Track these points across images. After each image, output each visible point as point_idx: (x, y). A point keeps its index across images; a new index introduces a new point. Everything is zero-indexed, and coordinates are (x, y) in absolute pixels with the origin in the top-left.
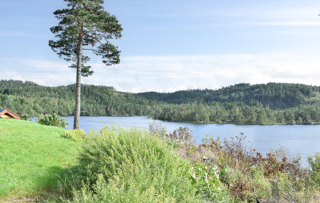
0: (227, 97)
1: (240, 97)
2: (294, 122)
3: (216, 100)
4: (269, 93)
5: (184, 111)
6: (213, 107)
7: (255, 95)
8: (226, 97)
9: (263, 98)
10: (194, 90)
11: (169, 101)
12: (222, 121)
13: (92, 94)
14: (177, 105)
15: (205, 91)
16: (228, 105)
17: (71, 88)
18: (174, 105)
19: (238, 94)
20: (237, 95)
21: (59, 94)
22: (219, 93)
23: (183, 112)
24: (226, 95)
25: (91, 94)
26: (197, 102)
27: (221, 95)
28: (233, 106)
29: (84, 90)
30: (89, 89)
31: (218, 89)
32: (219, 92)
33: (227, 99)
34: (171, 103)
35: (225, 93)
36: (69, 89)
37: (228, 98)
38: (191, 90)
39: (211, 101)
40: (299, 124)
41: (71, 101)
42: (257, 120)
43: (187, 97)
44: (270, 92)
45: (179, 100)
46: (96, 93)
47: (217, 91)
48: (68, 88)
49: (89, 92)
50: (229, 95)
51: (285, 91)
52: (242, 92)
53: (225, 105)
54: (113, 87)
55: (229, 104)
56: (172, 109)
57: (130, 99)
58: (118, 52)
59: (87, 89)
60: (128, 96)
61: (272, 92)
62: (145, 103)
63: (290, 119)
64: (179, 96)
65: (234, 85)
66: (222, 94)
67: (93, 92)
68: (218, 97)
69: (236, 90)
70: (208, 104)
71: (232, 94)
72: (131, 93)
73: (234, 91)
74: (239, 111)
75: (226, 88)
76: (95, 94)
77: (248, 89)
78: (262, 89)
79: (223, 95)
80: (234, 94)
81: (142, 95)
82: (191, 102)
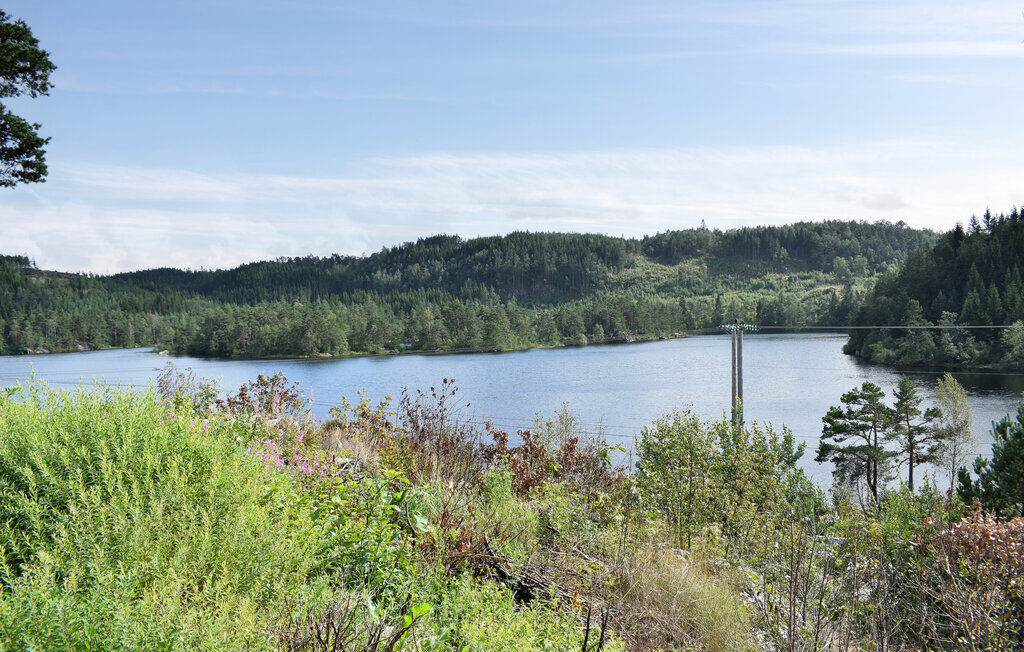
0: (398, 276)
1: (434, 276)
2: (584, 339)
3: (367, 286)
4: (513, 261)
5: (269, 323)
6: (358, 308)
7: (477, 268)
8: (396, 277)
9: (499, 275)
10: (297, 259)
11: (221, 294)
12: (387, 347)
14: (247, 308)
15: (331, 260)
16: (402, 302)
18: (238, 309)
19: (428, 267)
20: (426, 270)
22: (372, 267)
23: (268, 327)
24: (394, 273)
26: (310, 295)
27: (379, 272)
28: (417, 303)
31: (369, 256)
32: (372, 263)
33: (396, 281)
34: (228, 301)
35: (391, 265)
37: (400, 279)
38: (290, 260)
39: (351, 291)
40: (597, 344)
42: (484, 339)
43: (277, 282)
44: (517, 258)
45: (252, 290)
47: (367, 260)
50: (402, 271)
51: (555, 254)
52: (439, 260)
53: (393, 301)
54: (26, 258)
55: (403, 296)
56: (230, 318)
57: (89, 293)
58: (40, 142)
60: (83, 284)
61: (522, 259)
62: (141, 304)
63: (574, 333)
64: (252, 279)
65: (415, 243)
66: (382, 269)
68: (371, 277)
69: (420, 255)
70: (342, 300)
71: (410, 267)
72: (91, 275)
73: (416, 260)
74: (432, 317)
75: (394, 249)
77: (456, 253)
78: (495, 251)
79: (385, 271)
80: (417, 266)
81: (130, 280)
82: (291, 295)
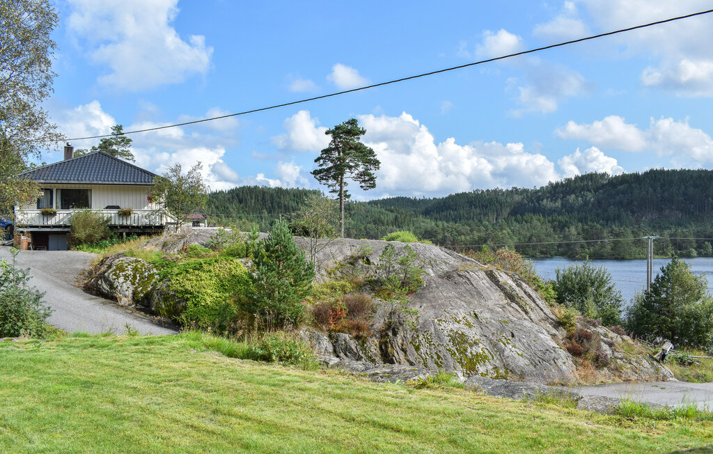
0: (558, 204)
4: (647, 192)
5: (464, 235)
6: (526, 226)
7: (618, 198)
8: (557, 204)
9: (635, 203)
10: (488, 190)
11: (435, 215)
12: (542, 252)
13: (278, 207)
14: (451, 224)
15: (512, 191)
16: (560, 222)
17: (237, 195)
18: (446, 224)
19: (581, 197)
20: (580, 199)
21: (217, 207)
22: (540, 196)
23: (463, 237)
24: (556, 201)
25: (276, 207)
26: (495, 216)
27: (545, 200)
28: (570, 223)
29: (263, 198)
30: (272, 196)
31: (538, 188)
32: (540, 194)
33: (557, 207)
34: (441, 220)
35: (554, 195)
36: (233, 198)
37: (560, 206)
38: (483, 191)
39: (522, 214)
40: (706, 256)
41: (241, 222)
42: (612, 249)
43: (473, 207)
44: (651, 190)
45: (456, 212)
46: (286, 203)
47: (537, 192)
48: (230, 196)
49: (272, 203)
50: (562, 199)
51: (683, 187)
52: (590, 191)
53: (553, 221)
54: (319, 191)
55: (560, 218)
56: (440, 231)
57: (355, 213)
59: (268, 197)
60: (351, 207)
61: (655, 191)
62: (386, 221)
63: (686, 248)
64: (456, 205)
65: (573, 179)
66: (547, 198)
67: (279, 203)
68: (539, 204)
69: (576, 188)
70: (516, 220)
71: (568, 197)
72: (356, 201)
73: (573, 192)
74: (576, 233)
75: (557, 184)
76: (285, 206)
77: (603, 186)
78: (634, 185)
79: (550, 199)
80: (573, 196)
81: (379, 205)
82: (482, 216)
